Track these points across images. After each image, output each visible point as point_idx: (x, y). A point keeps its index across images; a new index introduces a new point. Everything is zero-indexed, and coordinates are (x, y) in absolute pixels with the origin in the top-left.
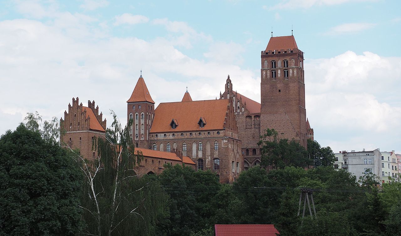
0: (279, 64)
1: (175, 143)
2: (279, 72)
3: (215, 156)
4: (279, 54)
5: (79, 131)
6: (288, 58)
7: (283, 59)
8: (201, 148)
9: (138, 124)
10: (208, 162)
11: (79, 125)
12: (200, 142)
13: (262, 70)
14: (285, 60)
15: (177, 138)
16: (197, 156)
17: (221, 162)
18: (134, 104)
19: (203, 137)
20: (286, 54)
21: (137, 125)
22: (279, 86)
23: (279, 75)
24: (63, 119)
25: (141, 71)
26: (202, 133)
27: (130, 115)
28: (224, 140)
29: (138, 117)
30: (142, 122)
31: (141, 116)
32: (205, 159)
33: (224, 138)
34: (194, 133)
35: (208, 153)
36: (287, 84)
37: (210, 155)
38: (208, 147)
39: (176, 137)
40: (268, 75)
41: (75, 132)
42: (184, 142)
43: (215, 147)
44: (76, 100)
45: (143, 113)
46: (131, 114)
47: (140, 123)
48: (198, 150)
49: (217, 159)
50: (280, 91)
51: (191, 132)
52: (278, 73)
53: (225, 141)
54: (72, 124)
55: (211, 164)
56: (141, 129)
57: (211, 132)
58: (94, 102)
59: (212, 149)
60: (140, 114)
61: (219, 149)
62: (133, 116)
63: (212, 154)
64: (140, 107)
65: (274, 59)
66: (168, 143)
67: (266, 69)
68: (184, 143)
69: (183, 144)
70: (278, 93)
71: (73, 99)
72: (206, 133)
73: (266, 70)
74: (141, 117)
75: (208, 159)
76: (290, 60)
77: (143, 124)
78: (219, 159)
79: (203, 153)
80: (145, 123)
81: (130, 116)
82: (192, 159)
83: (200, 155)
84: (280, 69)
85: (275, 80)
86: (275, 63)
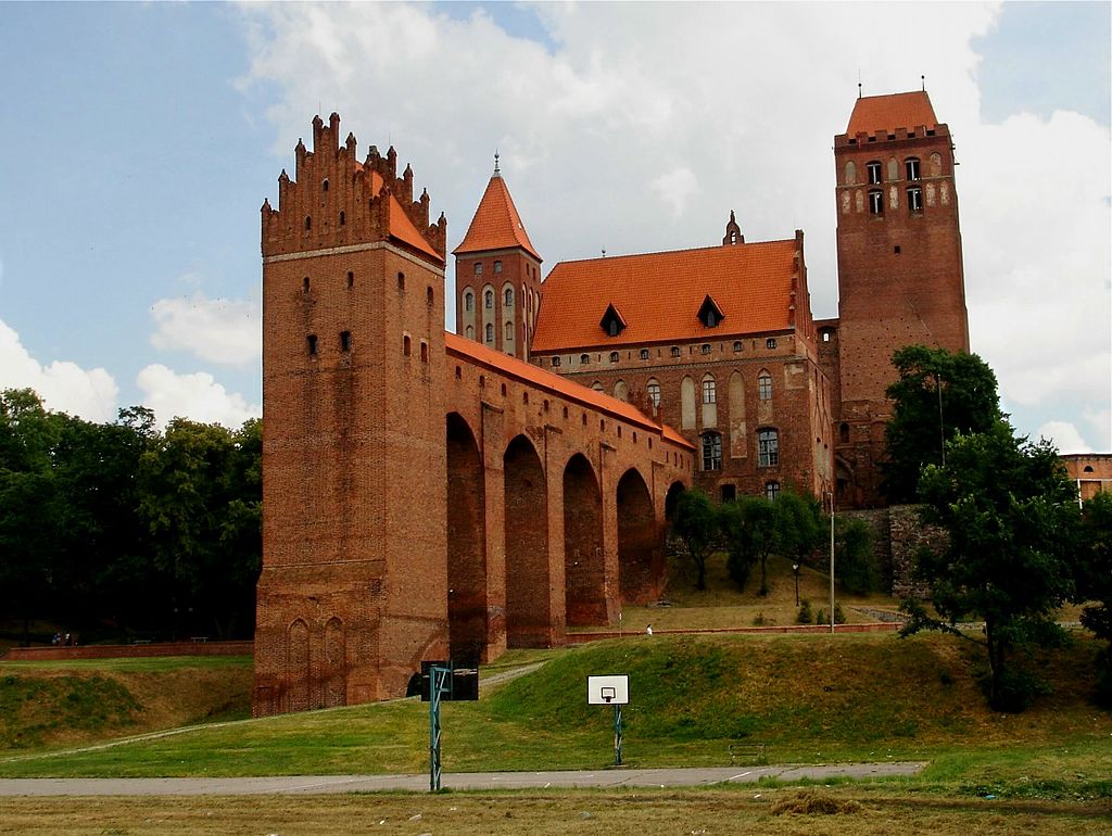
0: (893, 169)
1: (622, 383)
2: (894, 193)
3: (763, 420)
4: (892, 143)
5: (343, 249)
6: (919, 153)
7: (906, 156)
8: (710, 393)
9: (493, 323)
10: (739, 439)
11: (343, 222)
12: (708, 378)
13: (839, 192)
14: (909, 159)
15: (626, 366)
16: (699, 421)
17: (785, 439)
18: (480, 258)
19: (717, 359)
20: (912, 140)
21: (489, 325)
22: (896, 234)
23: (894, 205)
24: (275, 206)
25: (497, 157)
26: (715, 346)
27: (464, 296)
28: (793, 367)
29: (493, 299)
30: (508, 314)
31: (504, 298)
32: (727, 430)
33: (790, 359)
34: (684, 349)
35: (738, 410)
36: (921, 229)
37: (743, 416)
38: (737, 392)
39: (622, 363)
40: (860, 203)
41: (324, 252)
42: (653, 378)
43: (762, 389)
44: (327, 123)
45: (508, 286)
46: (469, 290)
47: (498, 319)
48: (699, 402)
49: (768, 429)
50: (897, 250)
51: (674, 345)
52: (889, 198)
53: (794, 370)
54: (314, 222)
55: (751, 447)
56: (504, 339)
57: (747, 344)
58: (392, 154)
59: (751, 396)
60: (498, 288)
61: (774, 398)
62: (474, 299)
63: (751, 415)
64: (499, 269)
65: (876, 156)
66: (597, 382)
67: (851, 188)
68: (653, 382)
69: (649, 383)
70: (893, 256)
71: (317, 122)
72: (729, 345)
73: (853, 191)
74: (504, 301)
75: (739, 431)
76: (928, 159)
77: (509, 323)
78: (775, 430)
79: (719, 412)
80: (518, 317)
81: (464, 300)
82: (682, 434)
83: (710, 419)
84: (896, 184)
85: (881, 219)
86: (878, 169)
